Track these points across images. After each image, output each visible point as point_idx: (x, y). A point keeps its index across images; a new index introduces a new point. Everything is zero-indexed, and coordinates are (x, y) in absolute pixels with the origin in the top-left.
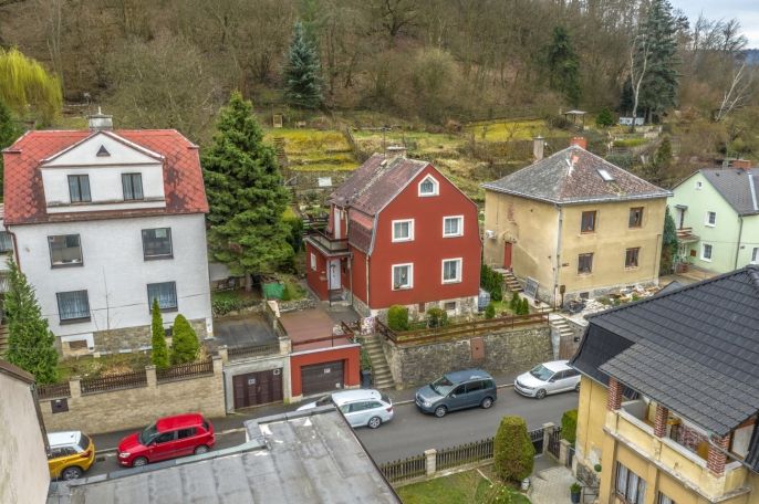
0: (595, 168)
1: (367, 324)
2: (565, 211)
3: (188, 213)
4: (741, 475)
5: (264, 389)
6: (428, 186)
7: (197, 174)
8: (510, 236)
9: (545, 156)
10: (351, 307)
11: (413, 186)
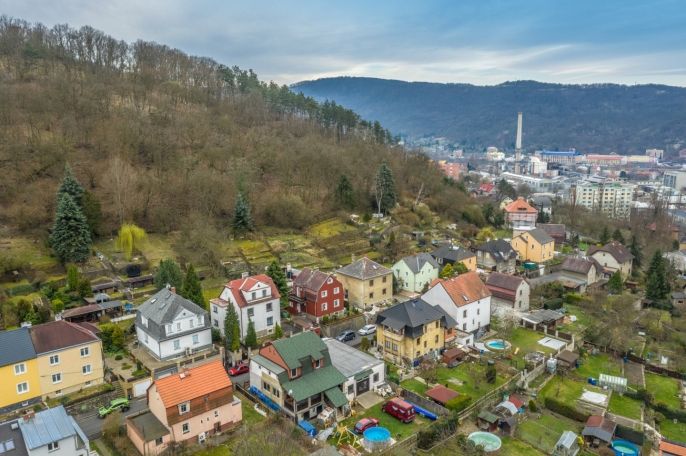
0: (372, 265)
2: (364, 281)
3: (276, 299)
4: (404, 337)
6: (330, 280)
10: (306, 317)
11: (326, 282)
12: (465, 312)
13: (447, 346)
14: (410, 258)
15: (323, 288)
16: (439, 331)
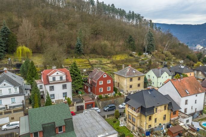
0: (132, 70)
1: (96, 98)
2: (127, 78)
3: (69, 82)
4: (140, 114)
5: (81, 108)
6: (105, 76)
7: (70, 75)
8: (119, 82)
9: (125, 68)
10: (92, 95)
11: (102, 76)
12: (186, 101)
13: (172, 123)
14: (156, 69)
15: (101, 79)
16: (166, 112)
